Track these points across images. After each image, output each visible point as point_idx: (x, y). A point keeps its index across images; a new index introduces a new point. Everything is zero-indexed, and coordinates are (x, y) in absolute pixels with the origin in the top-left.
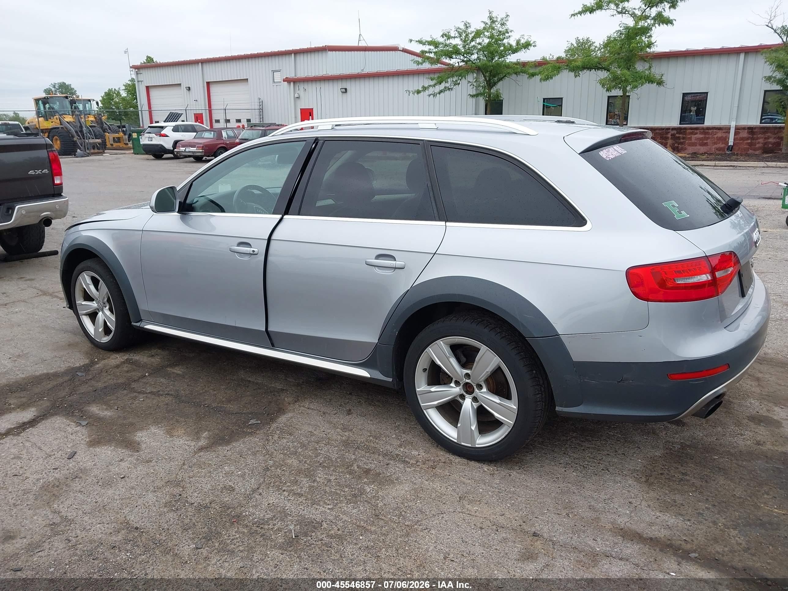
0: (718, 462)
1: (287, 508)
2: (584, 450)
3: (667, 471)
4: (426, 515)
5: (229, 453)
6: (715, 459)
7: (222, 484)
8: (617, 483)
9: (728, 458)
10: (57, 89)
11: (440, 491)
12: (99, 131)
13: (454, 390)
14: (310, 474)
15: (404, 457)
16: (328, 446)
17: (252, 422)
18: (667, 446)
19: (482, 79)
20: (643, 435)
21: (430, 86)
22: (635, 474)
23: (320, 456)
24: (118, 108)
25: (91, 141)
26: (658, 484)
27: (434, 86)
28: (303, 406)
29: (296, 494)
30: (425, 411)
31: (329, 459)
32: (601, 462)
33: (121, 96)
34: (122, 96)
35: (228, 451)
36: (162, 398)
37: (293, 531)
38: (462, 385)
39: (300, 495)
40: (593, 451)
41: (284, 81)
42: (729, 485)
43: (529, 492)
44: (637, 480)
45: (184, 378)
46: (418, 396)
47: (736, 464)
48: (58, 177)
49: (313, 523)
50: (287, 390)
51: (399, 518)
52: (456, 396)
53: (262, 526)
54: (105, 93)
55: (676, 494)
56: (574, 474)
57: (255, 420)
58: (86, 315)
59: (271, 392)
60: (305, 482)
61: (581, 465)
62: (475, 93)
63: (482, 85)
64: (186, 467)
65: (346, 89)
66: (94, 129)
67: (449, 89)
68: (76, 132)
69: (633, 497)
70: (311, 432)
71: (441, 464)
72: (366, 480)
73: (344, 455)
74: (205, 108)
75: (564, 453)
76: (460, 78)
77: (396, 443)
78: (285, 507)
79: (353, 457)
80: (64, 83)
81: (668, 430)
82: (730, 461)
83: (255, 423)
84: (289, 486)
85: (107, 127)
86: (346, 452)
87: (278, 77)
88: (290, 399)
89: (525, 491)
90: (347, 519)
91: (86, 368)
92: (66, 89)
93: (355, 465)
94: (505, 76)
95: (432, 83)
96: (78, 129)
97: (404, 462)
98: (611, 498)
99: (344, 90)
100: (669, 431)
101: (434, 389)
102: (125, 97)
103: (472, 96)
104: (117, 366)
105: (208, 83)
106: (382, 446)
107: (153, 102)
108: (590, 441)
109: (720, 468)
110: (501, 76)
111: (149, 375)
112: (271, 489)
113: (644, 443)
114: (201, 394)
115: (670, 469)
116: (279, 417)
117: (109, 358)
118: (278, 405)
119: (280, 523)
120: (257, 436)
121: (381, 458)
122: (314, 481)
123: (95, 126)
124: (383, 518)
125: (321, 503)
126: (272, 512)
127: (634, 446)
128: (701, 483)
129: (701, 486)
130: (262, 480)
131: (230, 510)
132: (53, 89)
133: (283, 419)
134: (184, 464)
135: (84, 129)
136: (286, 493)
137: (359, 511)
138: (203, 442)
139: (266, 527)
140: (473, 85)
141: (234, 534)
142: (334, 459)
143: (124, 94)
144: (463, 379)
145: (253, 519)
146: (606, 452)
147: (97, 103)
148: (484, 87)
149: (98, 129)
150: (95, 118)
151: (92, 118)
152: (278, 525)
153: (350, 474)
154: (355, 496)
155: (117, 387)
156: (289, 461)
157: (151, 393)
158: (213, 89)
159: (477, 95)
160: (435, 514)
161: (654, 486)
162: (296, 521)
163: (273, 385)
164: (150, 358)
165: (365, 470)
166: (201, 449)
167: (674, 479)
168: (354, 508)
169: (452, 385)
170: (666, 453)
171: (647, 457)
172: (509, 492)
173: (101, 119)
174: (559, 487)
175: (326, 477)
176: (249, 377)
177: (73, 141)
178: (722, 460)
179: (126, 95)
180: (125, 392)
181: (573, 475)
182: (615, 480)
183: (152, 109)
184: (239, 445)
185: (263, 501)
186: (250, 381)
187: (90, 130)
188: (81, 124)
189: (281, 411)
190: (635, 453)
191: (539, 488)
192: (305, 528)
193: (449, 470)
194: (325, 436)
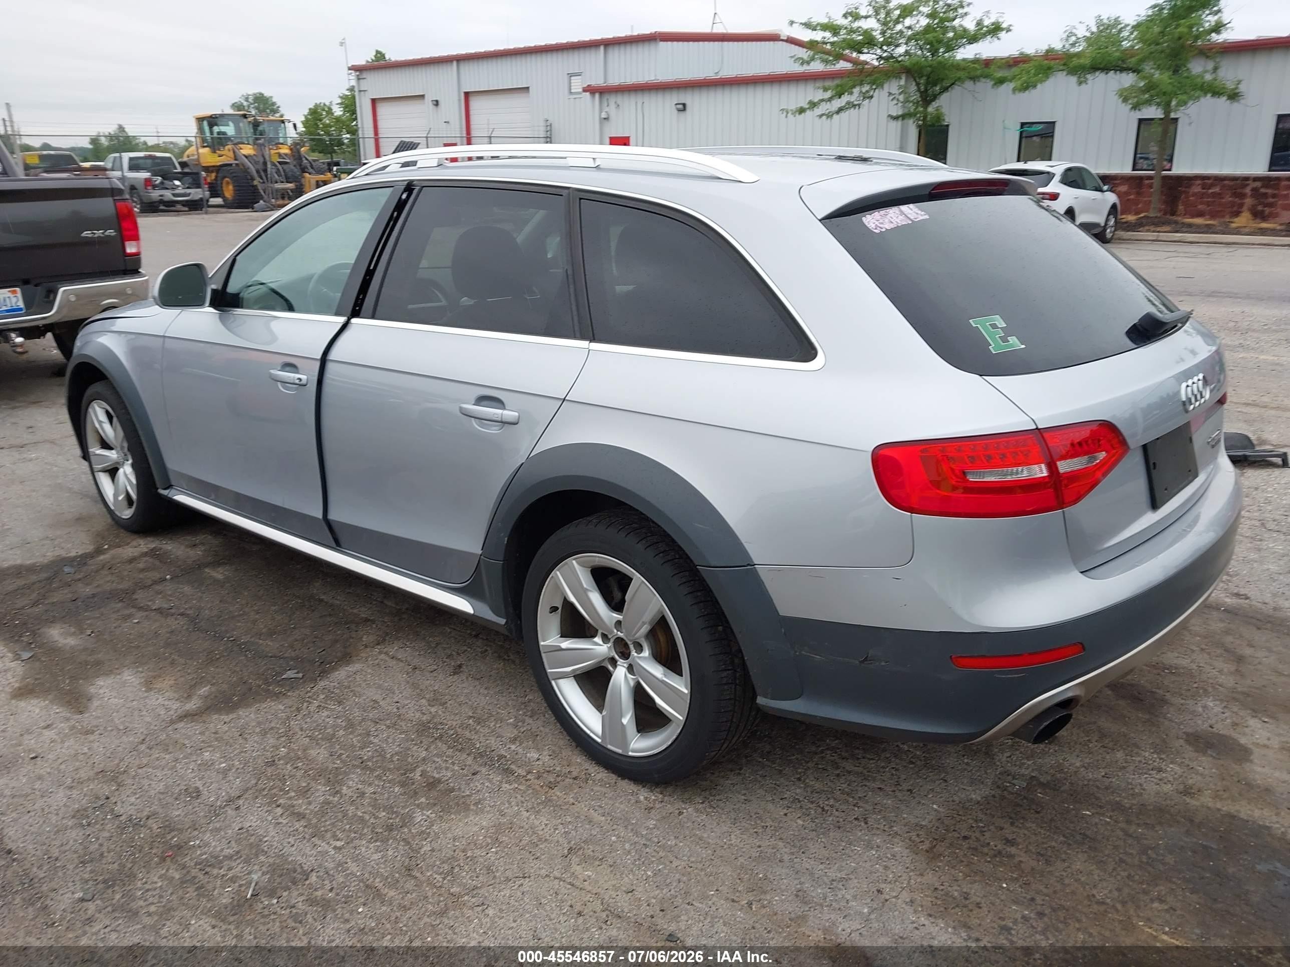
0: (1087, 823)
1: (266, 839)
2: (838, 775)
3: (978, 834)
4: (495, 877)
5: (226, 728)
6: (1083, 817)
7: (184, 783)
8: (872, 848)
9: (1111, 817)
10: (252, 104)
11: (541, 833)
12: (292, 171)
13: (599, 648)
14: (334, 779)
15: (510, 762)
16: (390, 730)
17: (290, 674)
18: (1000, 782)
19: (913, 88)
20: (964, 756)
21: (822, 100)
22: (913, 835)
23: (368, 747)
24: (328, 133)
25: (279, 186)
26: (950, 859)
27: (830, 100)
28: (386, 653)
29: (294, 814)
30: (553, 683)
31: (380, 755)
32: (860, 804)
33: (333, 114)
34: (335, 114)
35: (225, 723)
36: (171, 621)
37: (253, 885)
38: (612, 640)
39: (300, 816)
40: (854, 779)
41: (585, 90)
42: (1090, 873)
43: (700, 850)
44: (913, 847)
45: (222, 587)
46: (543, 655)
47: (1122, 830)
48: (134, 243)
49: (295, 871)
50: (373, 622)
51: (444, 879)
52: (604, 660)
53: (208, 869)
54: (310, 109)
55: (975, 882)
56: (800, 822)
57: (295, 671)
58: (104, 471)
59: (346, 623)
60: (321, 791)
61: (819, 806)
62: (900, 113)
63: (912, 99)
64: (143, 747)
65: (684, 105)
66: (285, 167)
67: (854, 106)
68: (258, 172)
69: (889, 880)
70: (375, 701)
71: (568, 780)
72: (423, 800)
73: (409, 749)
74: (461, 134)
75: (799, 779)
76: (874, 87)
77: (510, 733)
78: (265, 836)
79: (424, 754)
80: (261, 94)
81: (1017, 750)
82: (1112, 822)
83: (292, 676)
84: (290, 798)
85: (308, 165)
86: (415, 745)
87: (578, 84)
88: (372, 638)
89: (693, 846)
90: (355, 869)
91: (82, 560)
92: (264, 104)
93: (418, 772)
94: (953, 84)
95: (828, 94)
96: (260, 167)
97: (508, 771)
98: (844, 880)
99: (681, 107)
100: (1018, 752)
101: (566, 644)
102: (341, 116)
103: (896, 118)
104: (132, 560)
105: (467, 94)
106: (483, 739)
107: (381, 124)
108: (858, 759)
109: (1085, 836)
110: (946, 83)
111: (171, 579)
112: (258, 801)
113: (958, 772)
114: (233, 617)
115: (986, 829)
116: (337, 670)
117: (128, 544)
118: (345, 647)
119: (241, 866)
120: (286, 701)
121: (469, 761)
122: (337, 792)
123: (286, 163)
124: (418, 875)
125: (329, 835)
126: (239, 844)
127: (937, 777)
128: (1034, 863)
129: (1033, 869)
130: (253, 782)
131: (173, 834)
132: (245, 104)
133: (342, 674)
134: (142, 743)
135: (269, 166)
136: (279, 811)
137: (382, 858)
138: (192, 705)
139: (215, 871)
140: (898, 100)
141: (155, 879)
142: (388, 756)
143: (338, 111)
144: (613, 632)
145: (201, 855)
146: (878, 784)
147: (295, 126)
148: (916, 103)
149: (292, 168)
150: (291, 149)
151: (285, 150)
152: (237, 869)
153: (403, 785)
154: (390, 828)
155: (113, 595)
156: (313, 753)
157: (159, 610)
158: (475, 104)
159: (903, 117)
160: (511, 876)
161: (941, 861)
162: (269, 866)
163: (355, 611)
164: (188, 550)
165: (431, 780)
166: (187, 716)
167: (986, 850)
168: (377, 851)
169: (598, 639)
170: (994, 796)
171: (953, 801)
172: (663, 847)
173: (299, 152)
174: (759, 847)
175: (360, 786)
176: (325, 593)
177: (253, 186)
178: (1097, 820)
179: (341, 113)
180: (120, 605)
181: (796, 823)
182: (869, 841)
183: (380, 136)
184: (247, 716)
185: (234, 822)
186: (322, 600)
187: (278, 169)
188: (265, 159)
189: (346, 658)
190: (932, 790)
191: (722, 844)
192: (278, 880)
193: (576, 793)
194: (395, 710)
